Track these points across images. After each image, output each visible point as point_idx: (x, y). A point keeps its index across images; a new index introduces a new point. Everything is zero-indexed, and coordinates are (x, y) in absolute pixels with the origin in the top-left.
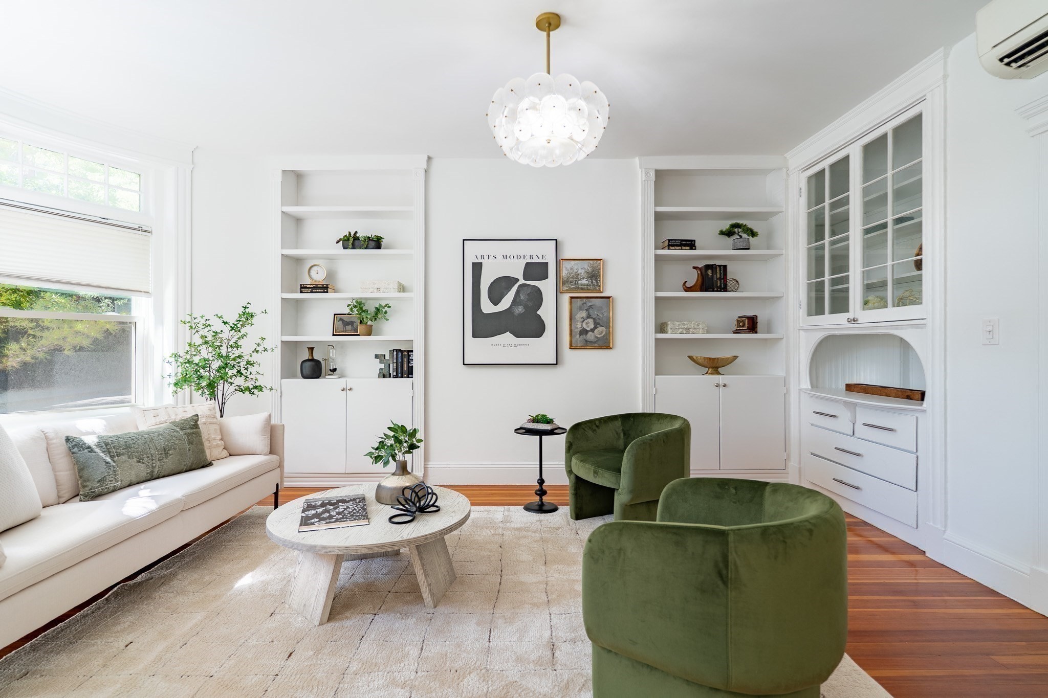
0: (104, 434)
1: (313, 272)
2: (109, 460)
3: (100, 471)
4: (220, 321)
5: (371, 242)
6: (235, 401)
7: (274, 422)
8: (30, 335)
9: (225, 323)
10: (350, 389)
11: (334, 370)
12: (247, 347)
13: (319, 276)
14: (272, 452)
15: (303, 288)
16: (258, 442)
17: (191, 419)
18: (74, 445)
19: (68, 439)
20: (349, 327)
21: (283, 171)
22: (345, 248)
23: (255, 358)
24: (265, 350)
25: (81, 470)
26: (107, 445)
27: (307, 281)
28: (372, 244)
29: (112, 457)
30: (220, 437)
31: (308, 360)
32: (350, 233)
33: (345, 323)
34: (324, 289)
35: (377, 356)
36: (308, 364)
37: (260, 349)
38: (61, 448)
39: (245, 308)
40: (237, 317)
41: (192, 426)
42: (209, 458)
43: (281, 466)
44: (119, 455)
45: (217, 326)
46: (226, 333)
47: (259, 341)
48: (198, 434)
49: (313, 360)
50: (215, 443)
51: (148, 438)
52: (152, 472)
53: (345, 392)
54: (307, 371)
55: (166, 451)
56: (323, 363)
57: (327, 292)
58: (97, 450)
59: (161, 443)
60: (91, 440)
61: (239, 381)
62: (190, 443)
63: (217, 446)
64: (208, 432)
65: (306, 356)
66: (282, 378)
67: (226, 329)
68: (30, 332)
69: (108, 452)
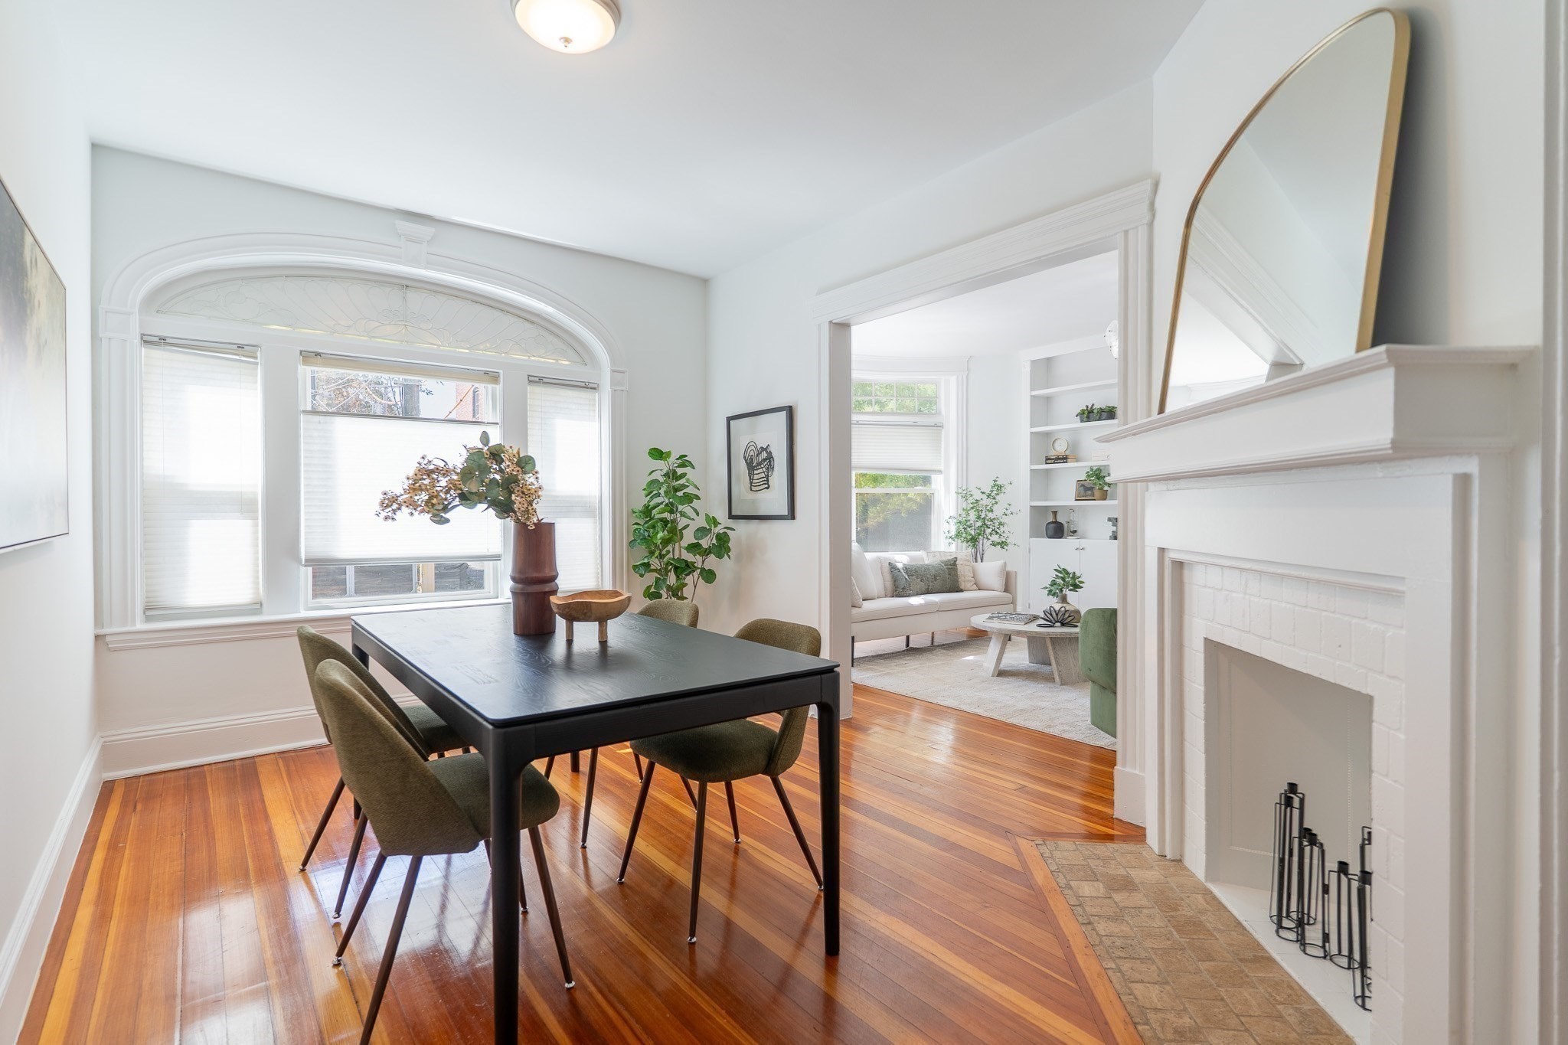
0: (906, 563)
1: (1057, 445)
2: (907, 577)
3: (902, 583)
4: (979, 491)
5: (1103, 413)
6: (990, 551)
7: (1009, 568)
8: (882, 502)
9: (983, 493)
10: (1082, 549)
11: (1075, 532)
12: (998, 511)
13: (1060, 448)
14: (1006, 590)
15: (1048, 460)
16: (997, 582)
17: (952, 560)
18: (893, 567)
19: (890, 564)
20: (1089, 492)
21: (1032, 361)
22: (1082, 421)
23: (1004, 520)
24: (1012, 513)
25: (895, 581)
26: (906, 569)
27: (1053, 454)
28: (1104, 415)
29: (908, 576)
30: (972, 575)
31: (1052, 522)
32: (1087, 406)
33: (1086, 489)
34: (1064, 459)
35: (1110, 520)
36: (1053, 525)
37: (1008, 512)
38: (887, 568)
39: (995, 481)
40: (990, 488)
41: (952, 566)
42: (962, 587)
43: (1013, 602)
44: (912, 576)
45: (977, 495)
46: (986, 501)
47: (1008, 506)
48: (956, 570)
49: (1056, 522)
50: (967, 578)
51: (927, 568)
52: (928, 589)
53: (1077, 551)
54: (1051, 532)
55: (935, 577)
56: (1066, 525)
57: (1066, 462)
58: (902, 571)
59: (933, 572)
60: (900, 566)
61: (995, 538)
62: (950, 574)
63: (969, 581)
64: (964, 571)
65: (1051, 519)
66: (1031, 537)
67: (984, 497)
68: (882, 500)
69: (907, 573)
